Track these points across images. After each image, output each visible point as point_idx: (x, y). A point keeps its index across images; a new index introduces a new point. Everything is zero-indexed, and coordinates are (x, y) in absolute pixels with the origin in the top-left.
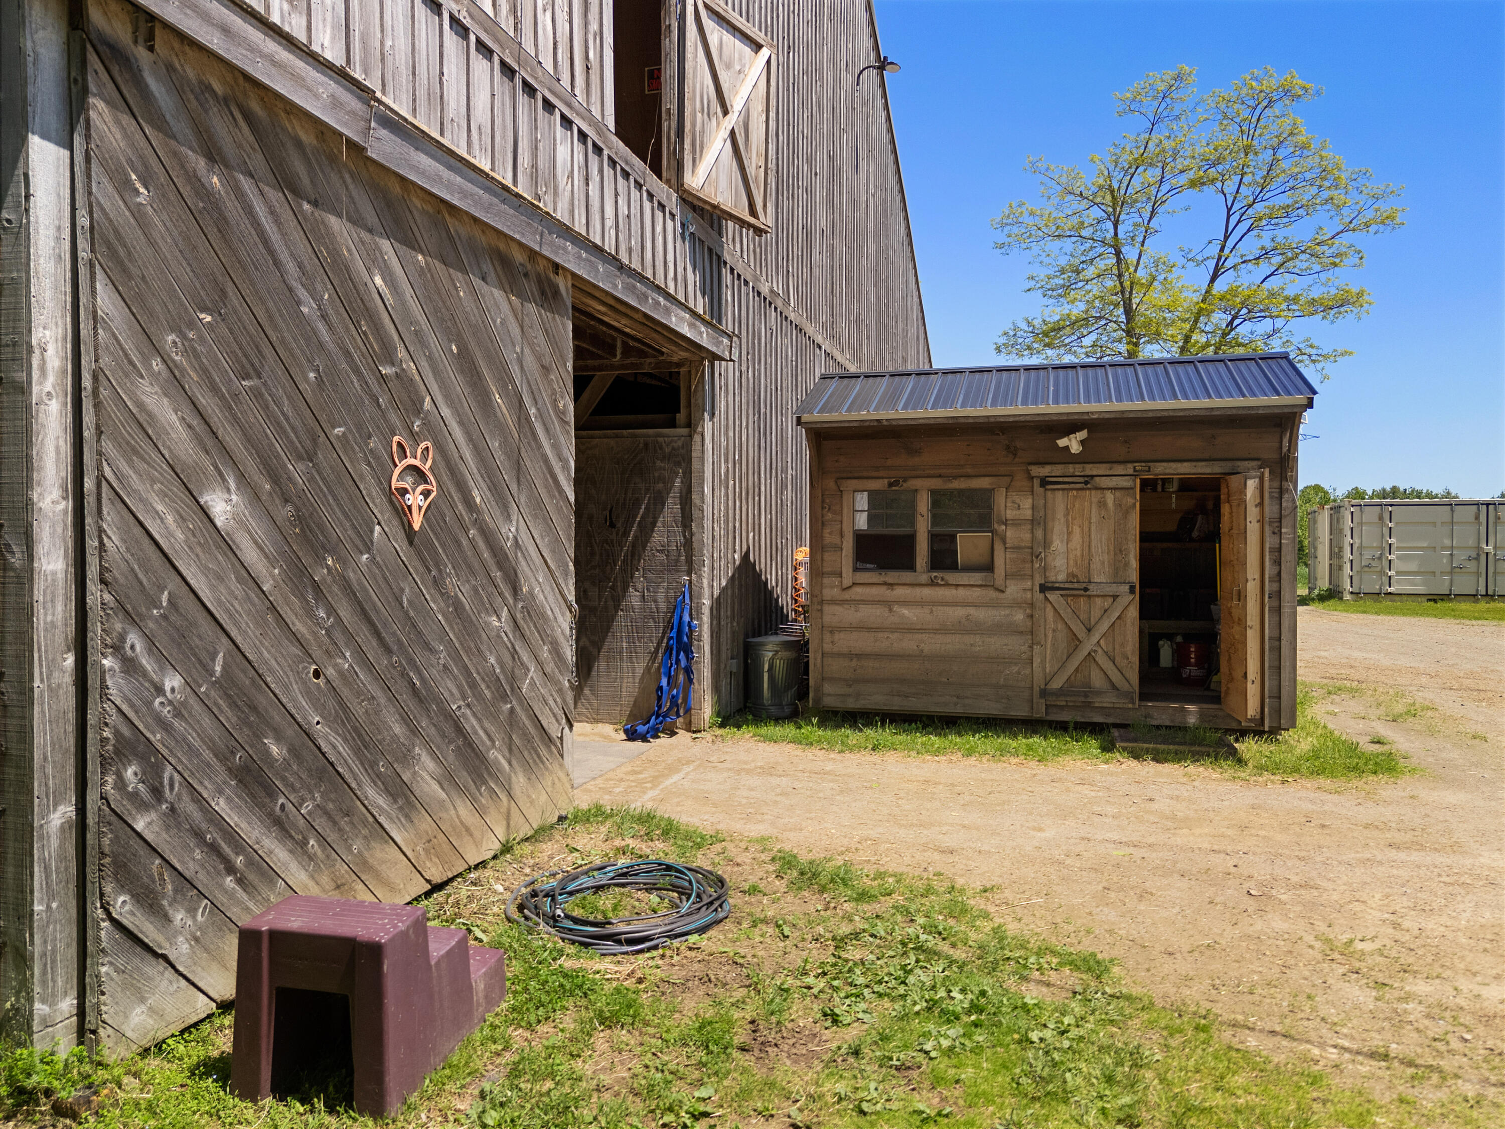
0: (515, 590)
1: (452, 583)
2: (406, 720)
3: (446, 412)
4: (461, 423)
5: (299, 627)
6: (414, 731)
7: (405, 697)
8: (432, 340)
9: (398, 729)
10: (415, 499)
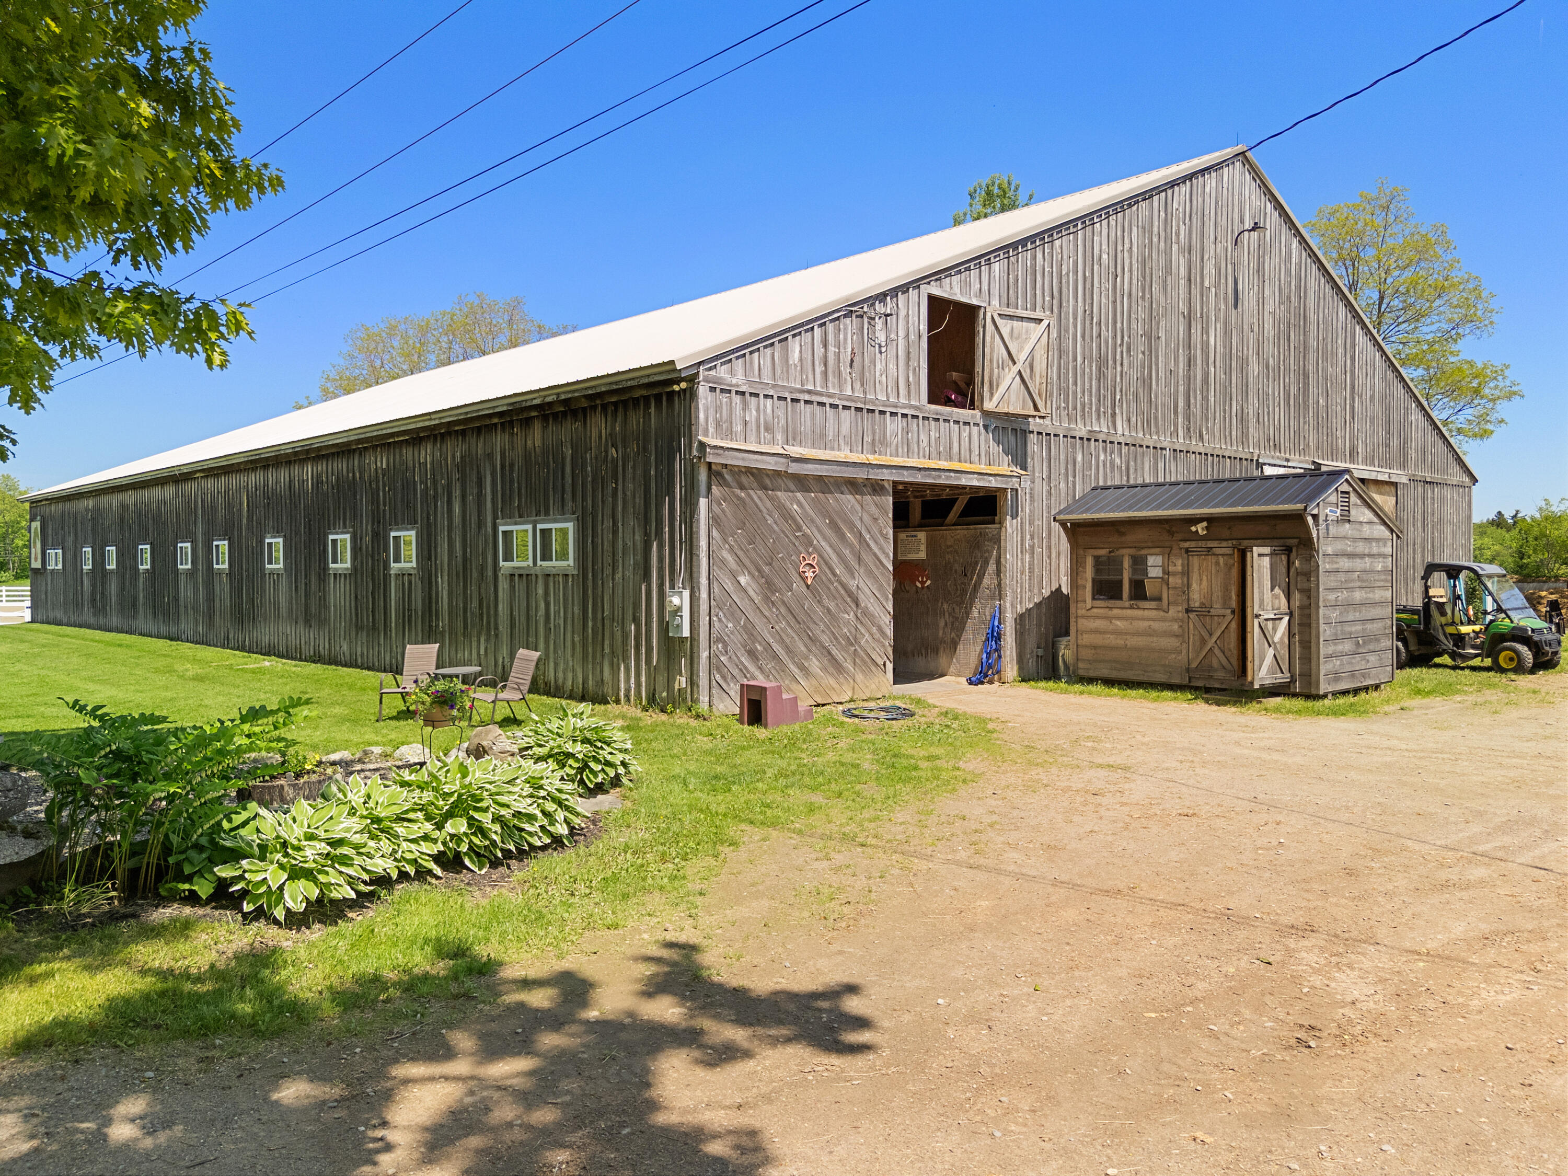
0: (857, 605)
1: (826, 601)
2: (806, 646)
3: (823, 543)
4: (831, 546)
5: (766, 613)
6: (810, 651)
7: (806, 639)
8: (818, 521)
9: (803, 648)
10: (809, 574)
